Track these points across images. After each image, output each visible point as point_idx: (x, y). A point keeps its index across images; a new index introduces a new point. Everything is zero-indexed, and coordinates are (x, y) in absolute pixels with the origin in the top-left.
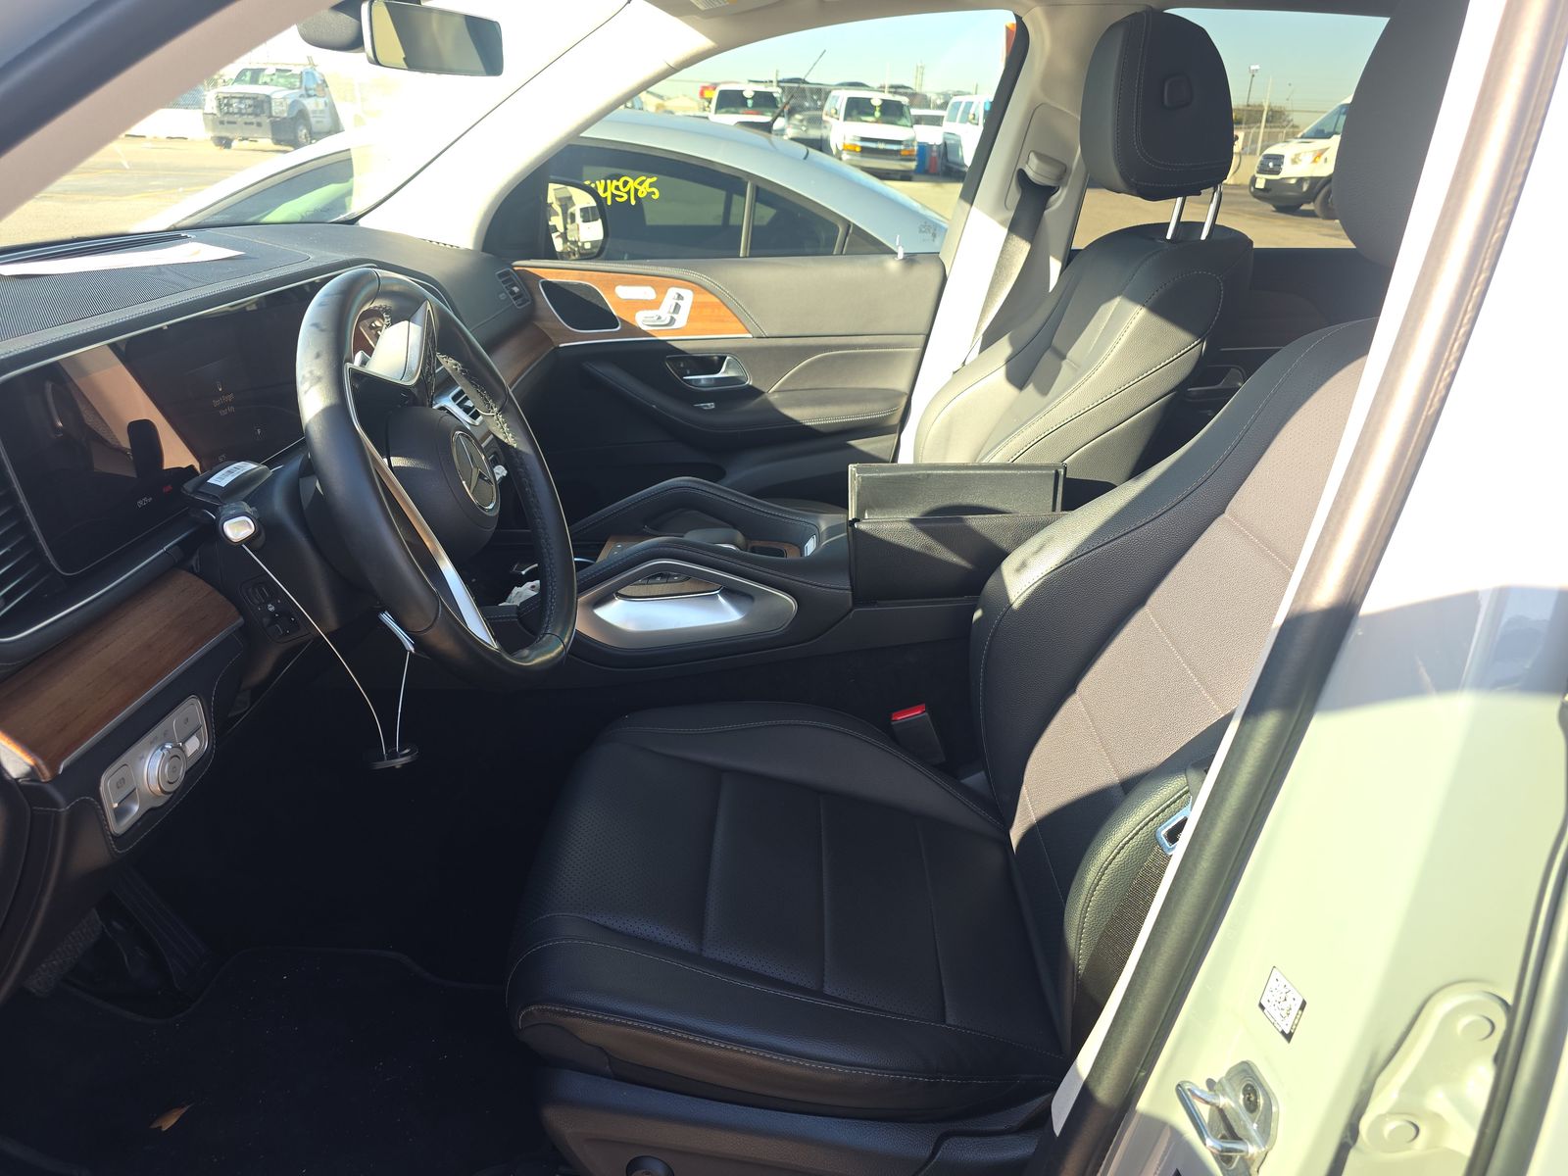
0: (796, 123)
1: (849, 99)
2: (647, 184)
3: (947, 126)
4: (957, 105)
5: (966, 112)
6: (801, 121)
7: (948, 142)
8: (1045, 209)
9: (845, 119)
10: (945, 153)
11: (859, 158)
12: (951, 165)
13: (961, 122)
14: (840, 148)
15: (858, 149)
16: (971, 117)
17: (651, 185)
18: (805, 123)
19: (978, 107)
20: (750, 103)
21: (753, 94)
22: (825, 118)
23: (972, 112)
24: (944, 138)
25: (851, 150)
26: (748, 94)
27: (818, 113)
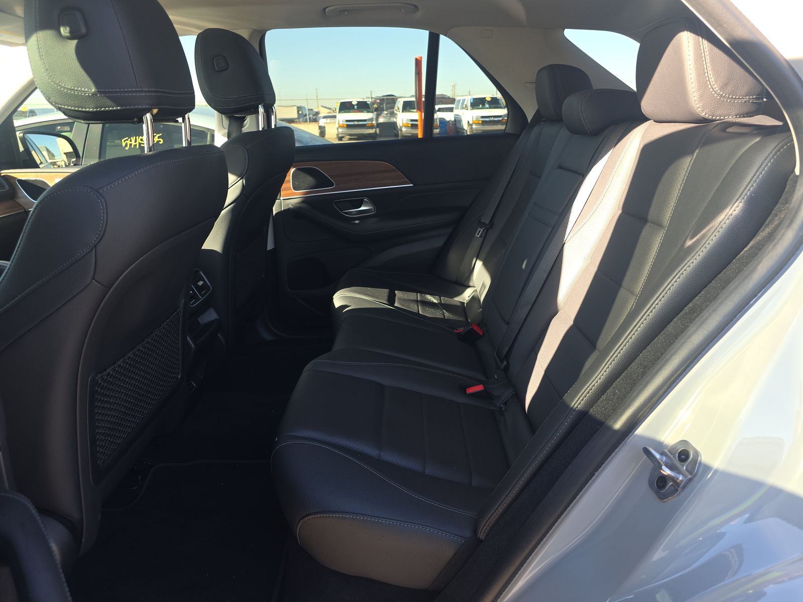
0: (384, 115)
1: (404, 102)
2: (157, 137)
3: (456, 112)
4: (459, 101)
5: (463, 104)
6: (387, 114)
7: (456, 119)
8: (242, 127)
9: (403, 112)
10: (455, 124)
11: (410, 130)
12: (459, 130)
13: (461, 109)
14: (401, 125)
15: (410, 125)
16: (464, 106)
17: (159, 138)
18: (389, 115)
19: (467, 102)
20: (356, 107)
21: (357, 103)
22: (395, 112)
23: (465, 104)
24: (455, 117)
25: (407, 127)
26: (354, 103)
27: (392, 110)
